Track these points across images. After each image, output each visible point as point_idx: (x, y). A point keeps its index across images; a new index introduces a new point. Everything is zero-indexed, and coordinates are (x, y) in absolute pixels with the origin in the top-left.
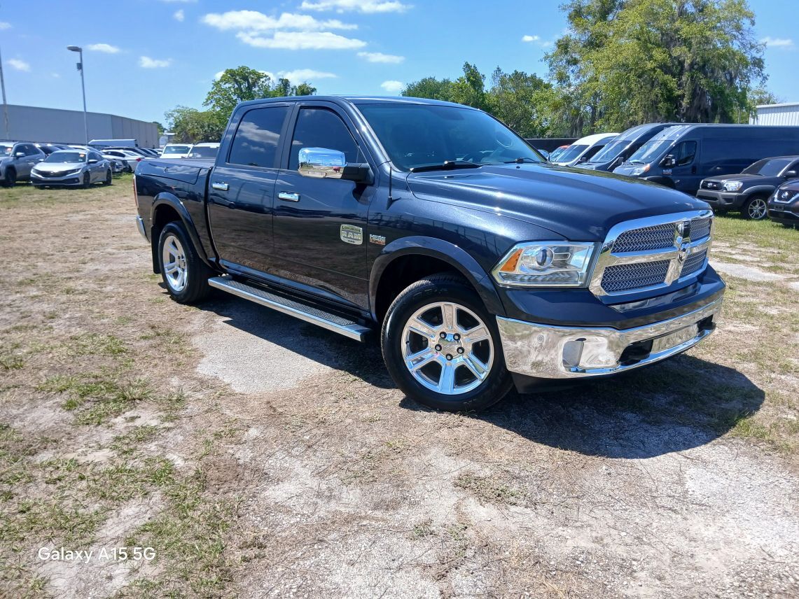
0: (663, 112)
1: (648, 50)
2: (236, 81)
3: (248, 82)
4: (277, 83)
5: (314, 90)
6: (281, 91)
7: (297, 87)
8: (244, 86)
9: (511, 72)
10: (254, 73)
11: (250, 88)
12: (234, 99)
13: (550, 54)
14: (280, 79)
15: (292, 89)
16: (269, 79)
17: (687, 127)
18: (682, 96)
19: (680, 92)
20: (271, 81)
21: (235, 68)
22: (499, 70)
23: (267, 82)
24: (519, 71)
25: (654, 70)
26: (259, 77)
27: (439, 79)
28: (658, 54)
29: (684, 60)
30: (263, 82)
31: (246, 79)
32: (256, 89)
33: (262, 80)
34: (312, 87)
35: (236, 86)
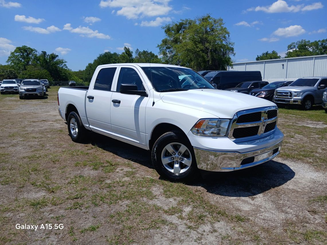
0: (203, 67)
1: (196, 44)
2: (22, 52)
3: (27, 53)
4: (41, 53)
5: (57, 56)
6: (42, 56)
7: (50, 55)
8: (25, 54)
9: (142, 51)
10: (29, 48)
11: (28, 55)
12: (21, 59)
13: (160, 45)
14: (42, 51)
15: (48, 56)
16: (37, 51)
17: (217, 72)
18: (209, 61)
19: (208, 59)
20: (37, 52)
21: (21, 46)
22: (138, 50)
23: (36, 53)
24: (145, 50)
25: (199, 51)
26: (32, 50)
27: (112, 53)
28: (200, 46)
29: (209, 48)
30: (34, 53)
31: (26, 51)
32: (31, 56)
33: (33, 52)
34: (57, 54)
35: (21, 54)
